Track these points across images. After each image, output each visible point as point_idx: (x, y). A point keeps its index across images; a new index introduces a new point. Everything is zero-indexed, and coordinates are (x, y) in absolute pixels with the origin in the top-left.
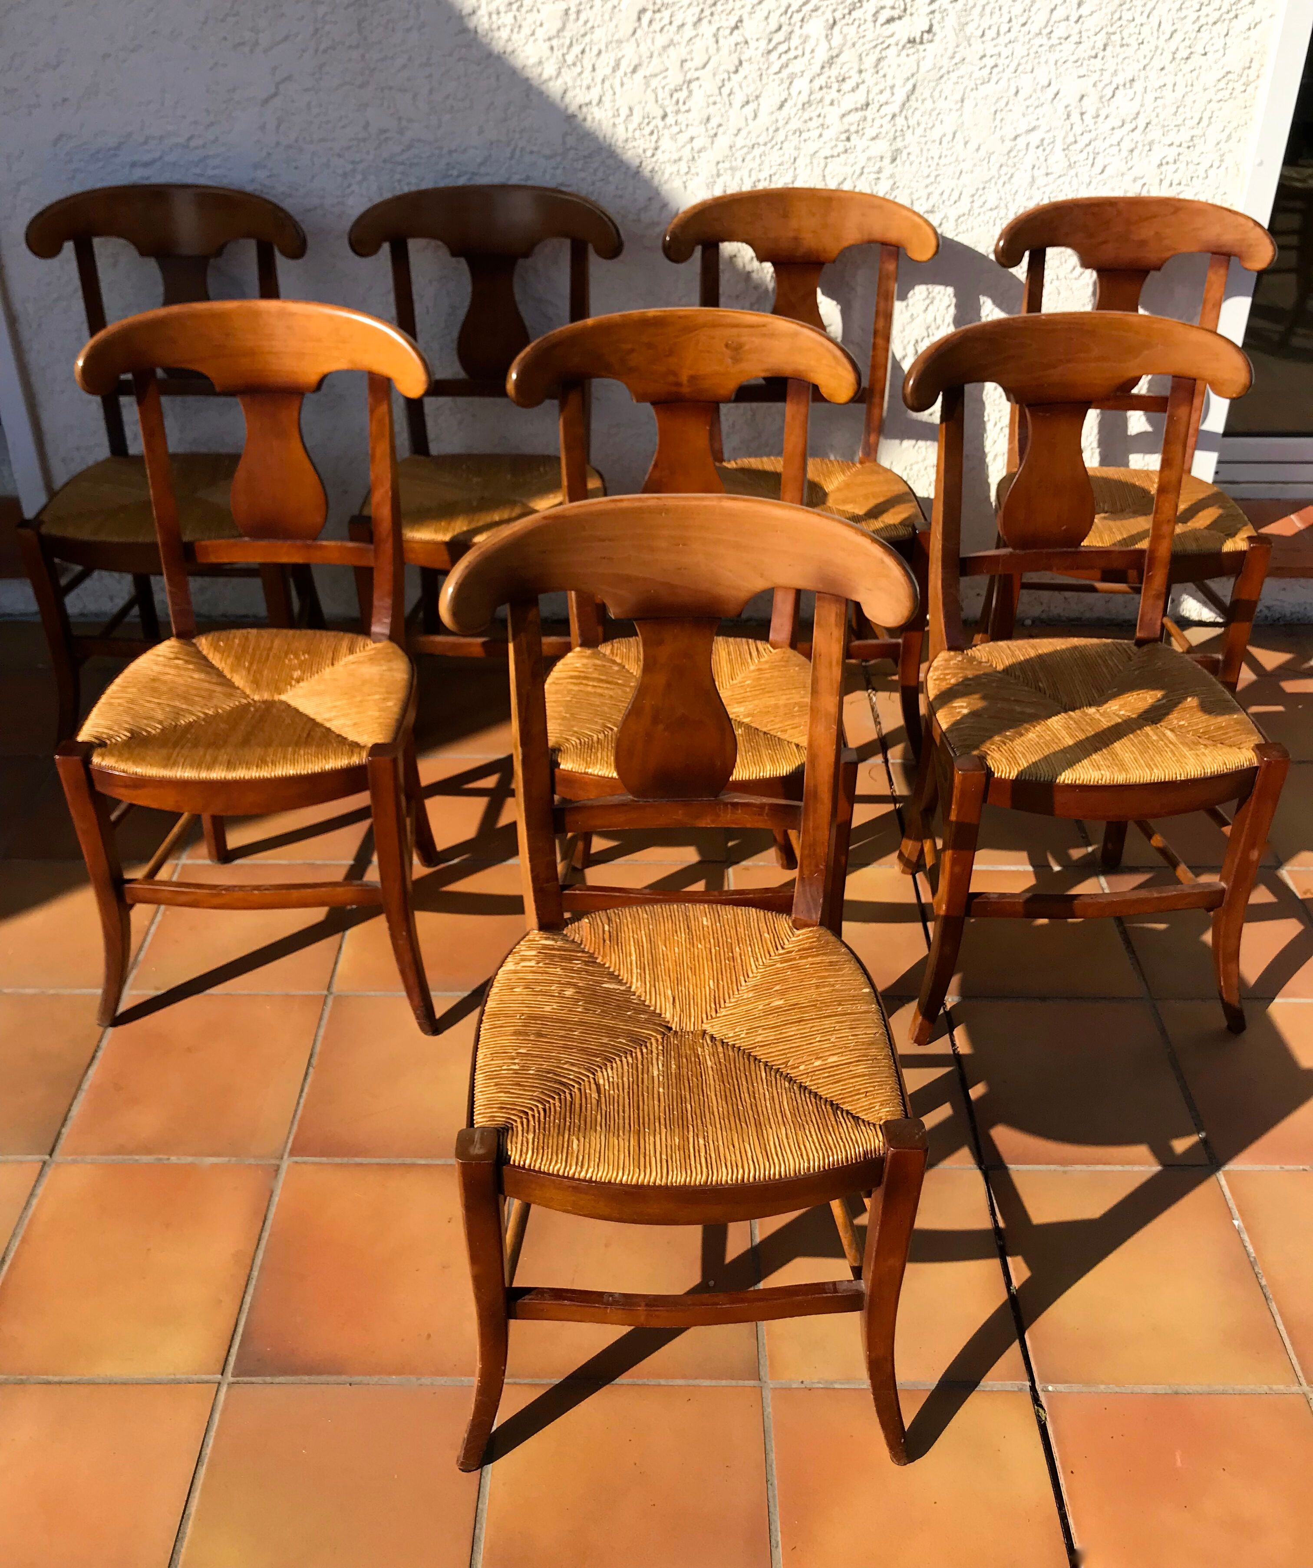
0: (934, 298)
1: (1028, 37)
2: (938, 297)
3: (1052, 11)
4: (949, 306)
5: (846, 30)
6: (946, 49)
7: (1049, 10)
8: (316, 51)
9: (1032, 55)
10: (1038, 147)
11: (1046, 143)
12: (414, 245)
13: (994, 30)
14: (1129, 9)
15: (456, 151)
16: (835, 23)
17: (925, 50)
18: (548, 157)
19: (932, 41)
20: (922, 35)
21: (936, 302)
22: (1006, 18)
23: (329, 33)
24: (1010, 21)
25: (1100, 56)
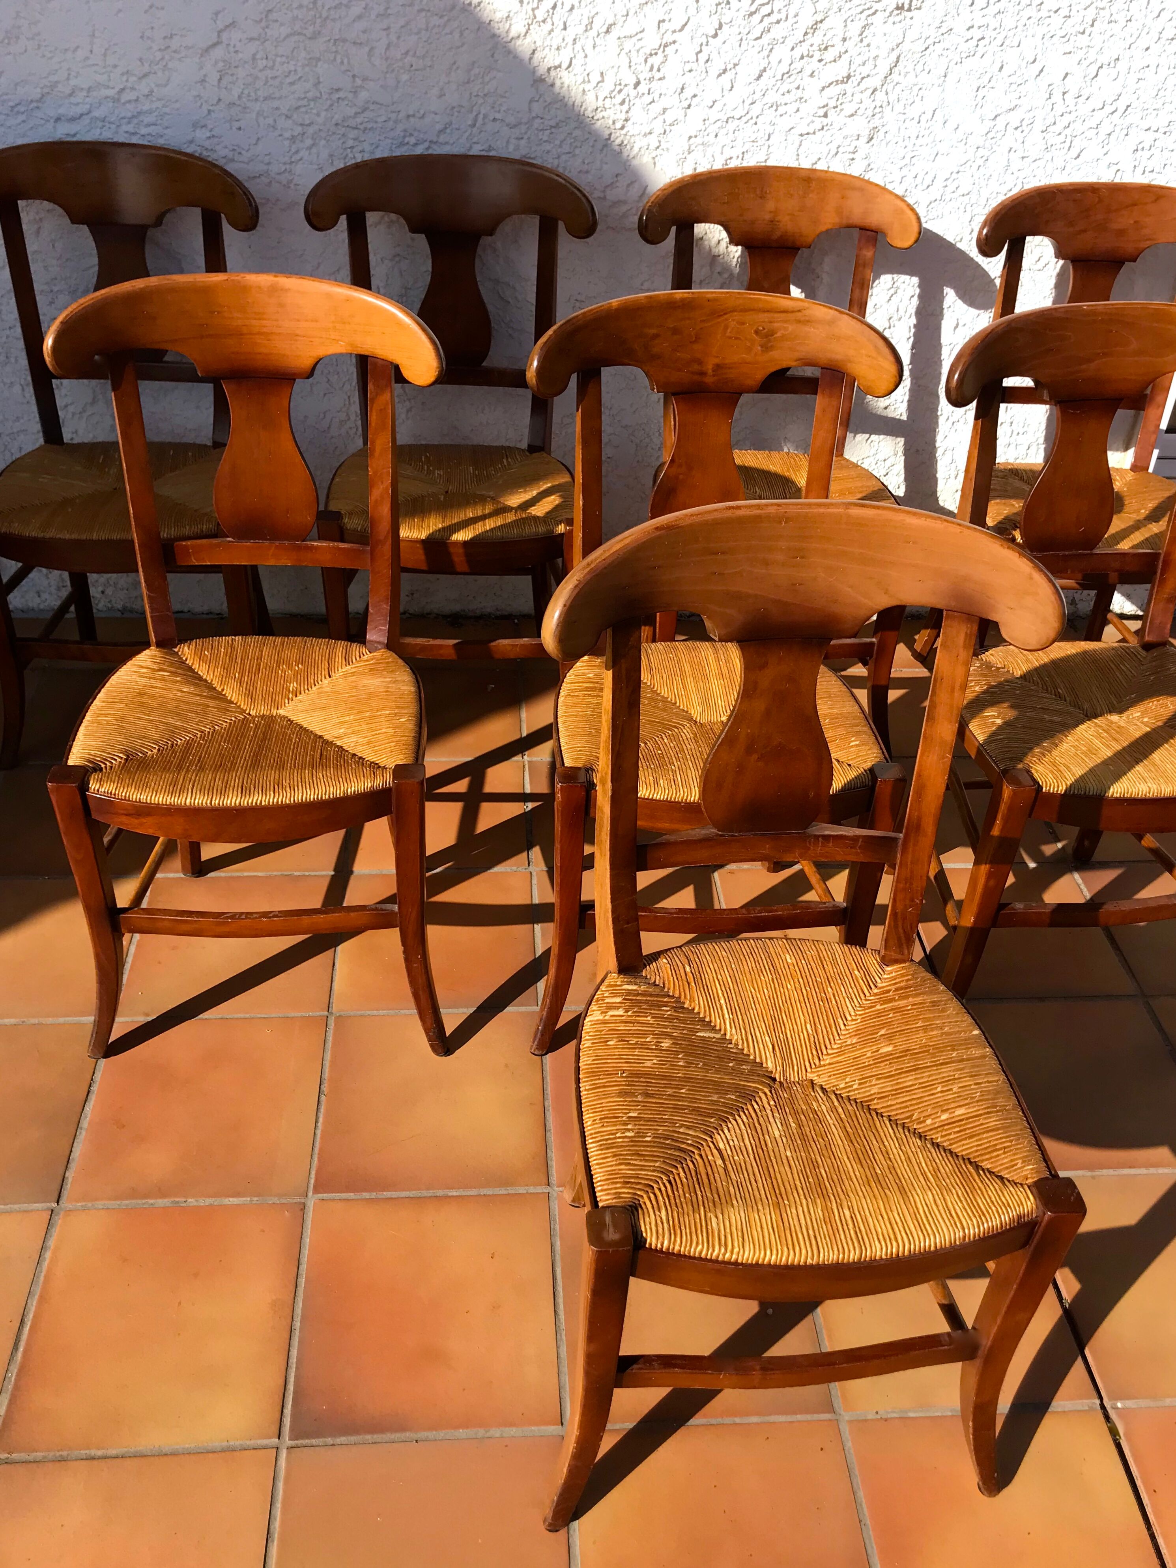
0: (898, 288)
1: (1017, 8)
2: (903, 286)
4: (913, 296)
6: (934, 18)
9: (1020, 28)
10: (1016, 128)
11: (1025, 123)
12: (371, 218)
15: (414, 116)
17: (912, 18)
18: (512, 127)
19: (920, 8)
21: (900, 292)
25: (1087, 32)
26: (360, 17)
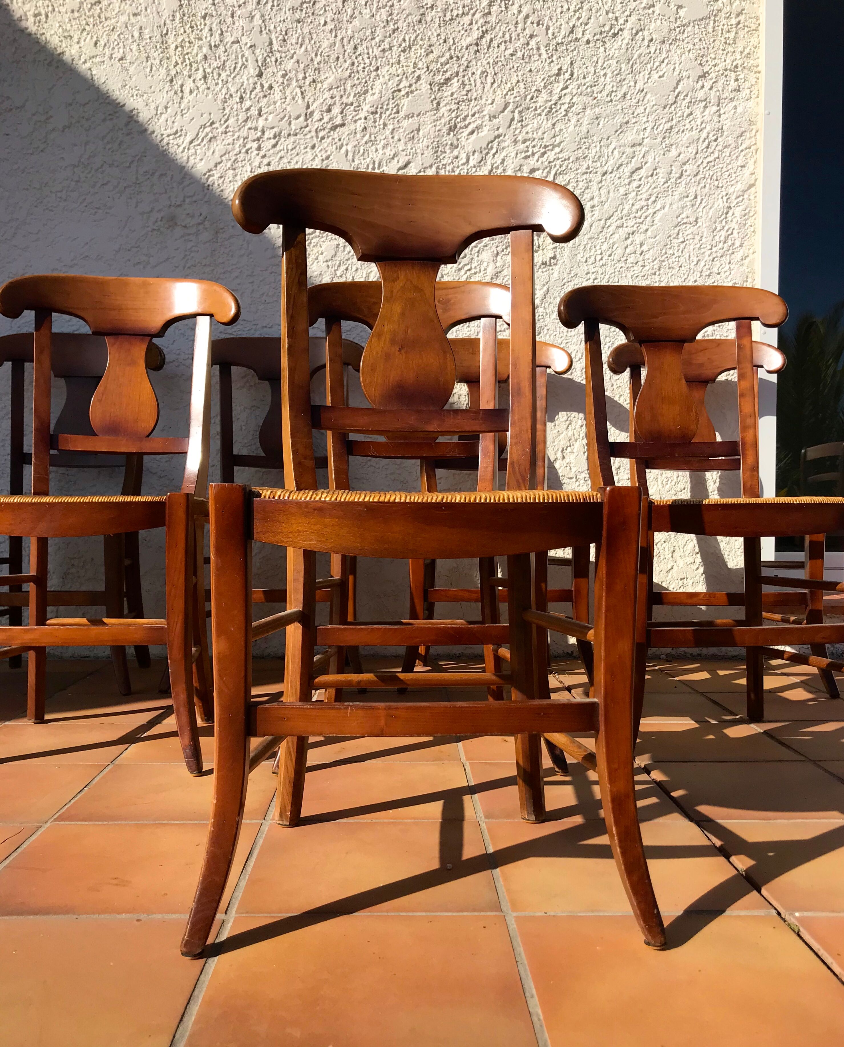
0: (571, 421)
1: (613, 263)
2: (575, 420)
3: (626, 248)
4: (582, 426)
5: (504, 257)
6: (565, 269)
7: (623, 247)
8: (184, 267)
9: (617, 273)
13: (593, 258)
14: (670, 248)
15: (266, 327)
16: (498, 254)
19: (556, 264)
20: (550, 260)
21: (573, 423)
22: (599, 252)
23: (193, 257)
24: (601, 254)
25: (657, 273)
26: (237, 277)
